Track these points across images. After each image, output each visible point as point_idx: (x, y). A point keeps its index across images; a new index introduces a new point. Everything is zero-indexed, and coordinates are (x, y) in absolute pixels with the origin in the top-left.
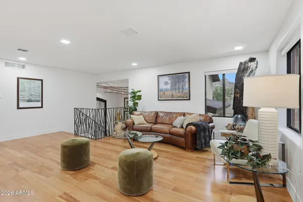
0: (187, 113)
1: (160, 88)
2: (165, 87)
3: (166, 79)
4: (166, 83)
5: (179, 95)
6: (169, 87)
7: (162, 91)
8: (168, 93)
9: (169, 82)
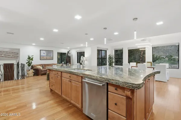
0: (53, 64)
1: (41, 55)
2: (44, 55)
3: (44, 52)
4: (44, 53)
5: (49, 58)
6: (45, 55)
7: (42, 56)
8: (45, 57)
9: (46, 53)
